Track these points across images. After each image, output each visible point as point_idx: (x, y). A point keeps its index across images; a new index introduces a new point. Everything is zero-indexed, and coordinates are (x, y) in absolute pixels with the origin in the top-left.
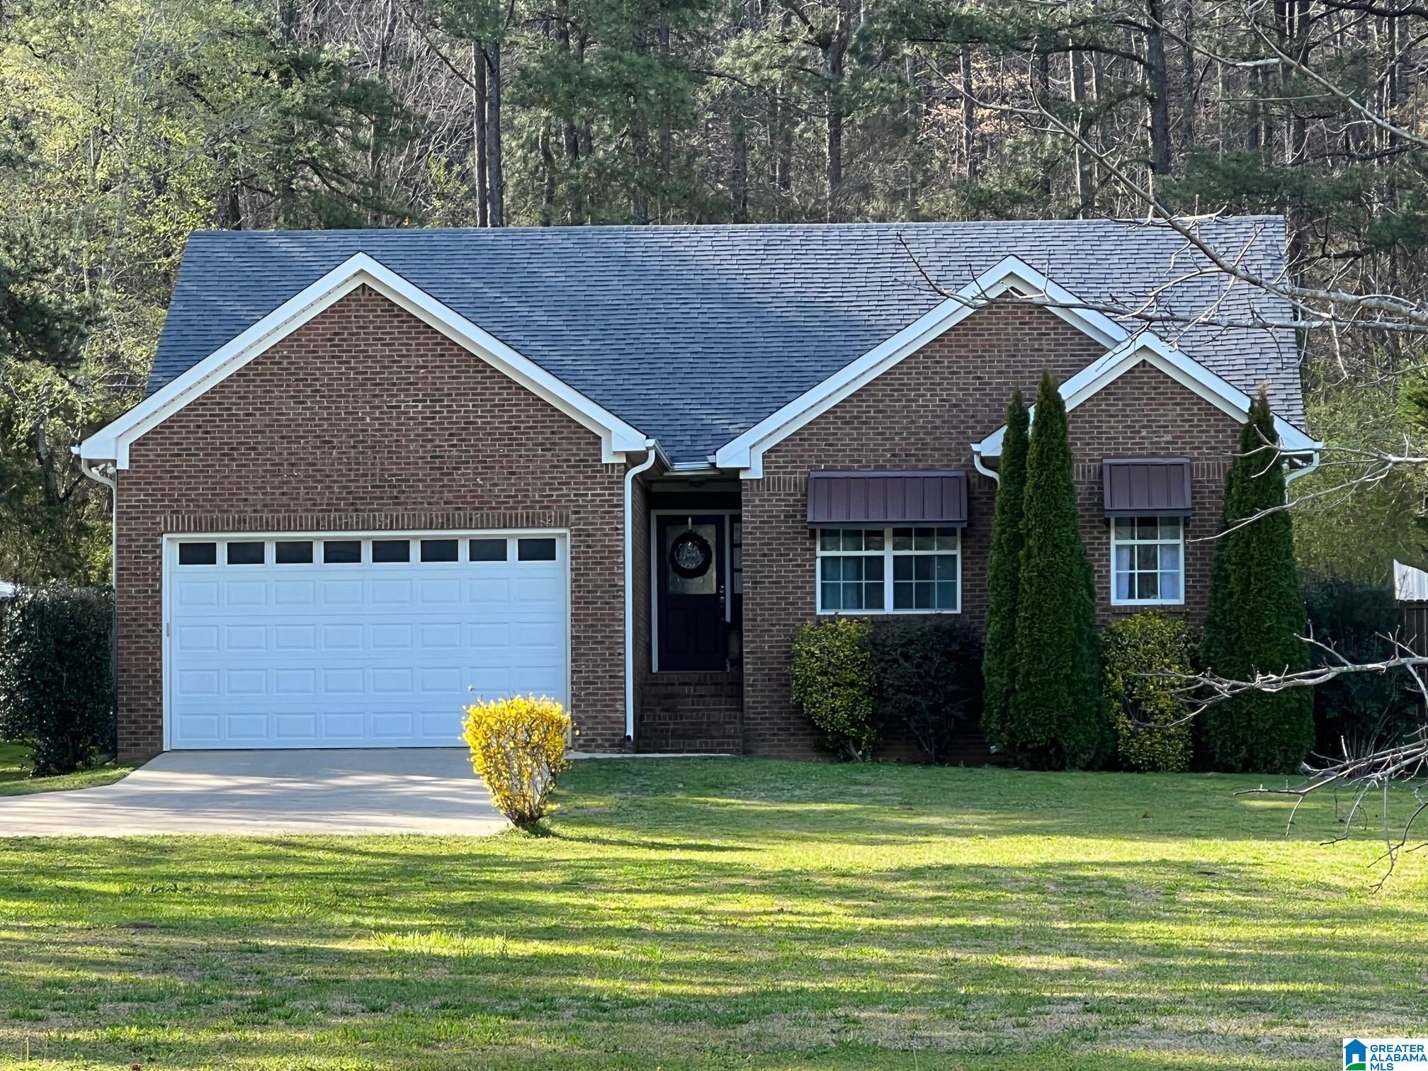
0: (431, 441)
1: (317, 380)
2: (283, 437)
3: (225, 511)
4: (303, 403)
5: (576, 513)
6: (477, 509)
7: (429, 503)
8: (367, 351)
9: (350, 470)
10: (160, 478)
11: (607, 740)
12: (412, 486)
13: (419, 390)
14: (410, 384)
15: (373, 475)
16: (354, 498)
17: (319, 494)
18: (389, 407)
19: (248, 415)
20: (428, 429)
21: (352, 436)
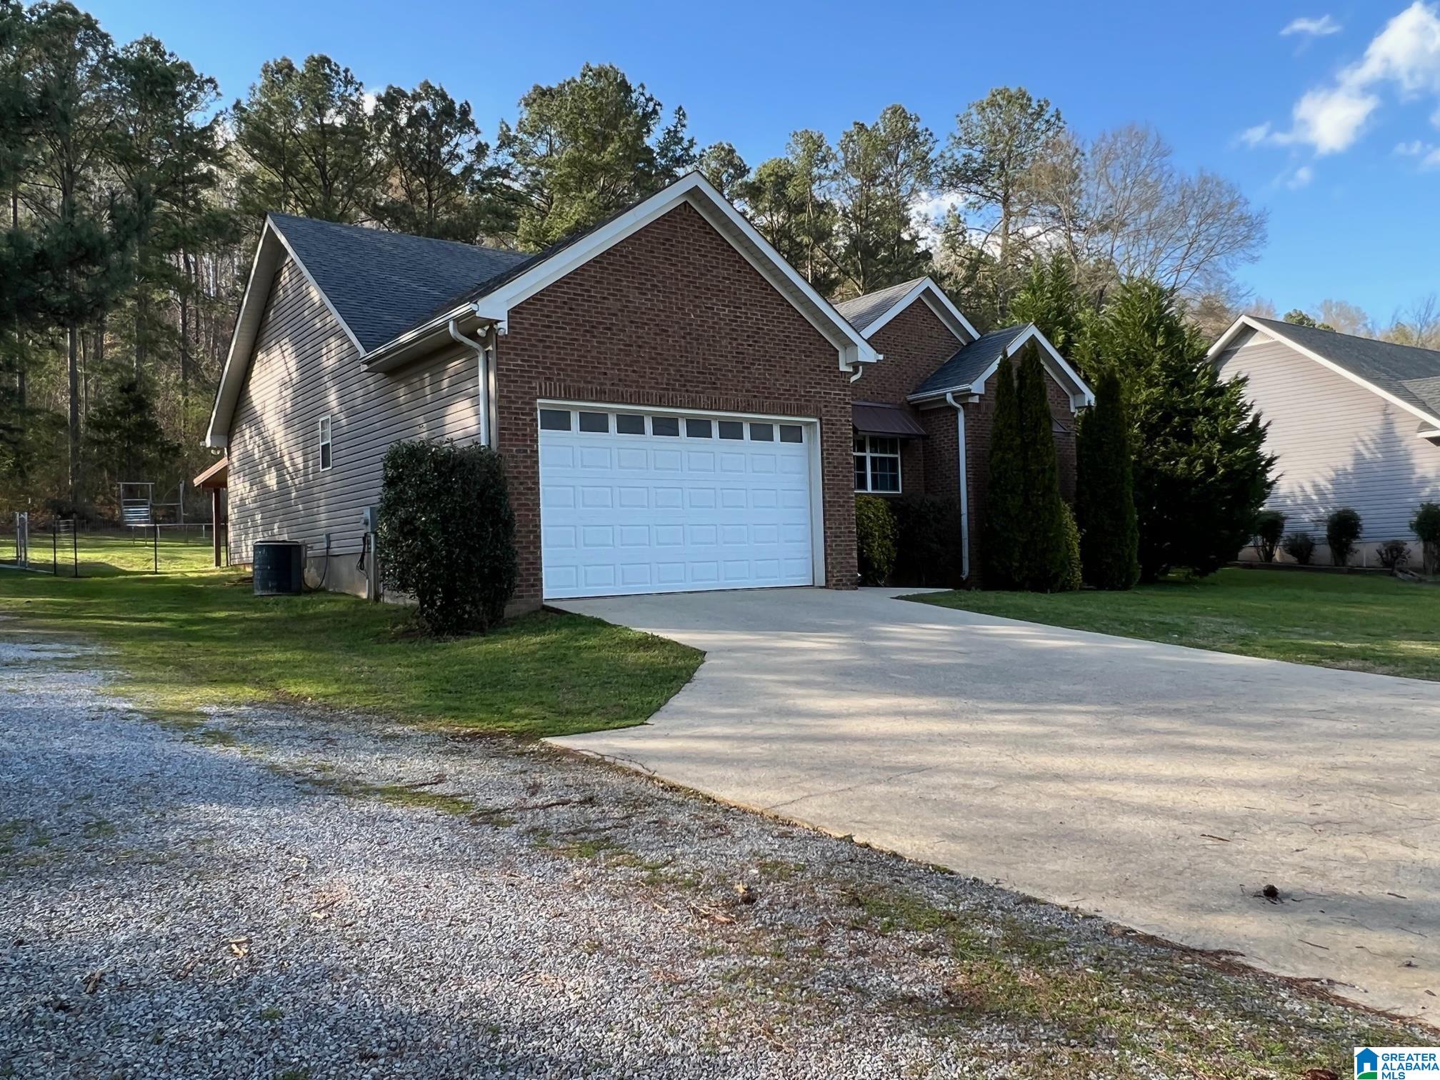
0: (736, 339)
1: (654, 276)
2: (632, 322)
3: (589, 382)
4: (645, 294)
5: (826, 406)
6: (766, 398)
7: (736, 390)
8: (688, 258)
9: (682, 356)
10: (535, 346)
11: (849, 580)
12: (724, 375)
13: (726, 297)
14: (720, 291)
15: (698, 363)
16: (686, 381)
17: (660, 374)
18: (706, 308)
19: (604, 298)
20: (733, 330)
21: (682, 328)
